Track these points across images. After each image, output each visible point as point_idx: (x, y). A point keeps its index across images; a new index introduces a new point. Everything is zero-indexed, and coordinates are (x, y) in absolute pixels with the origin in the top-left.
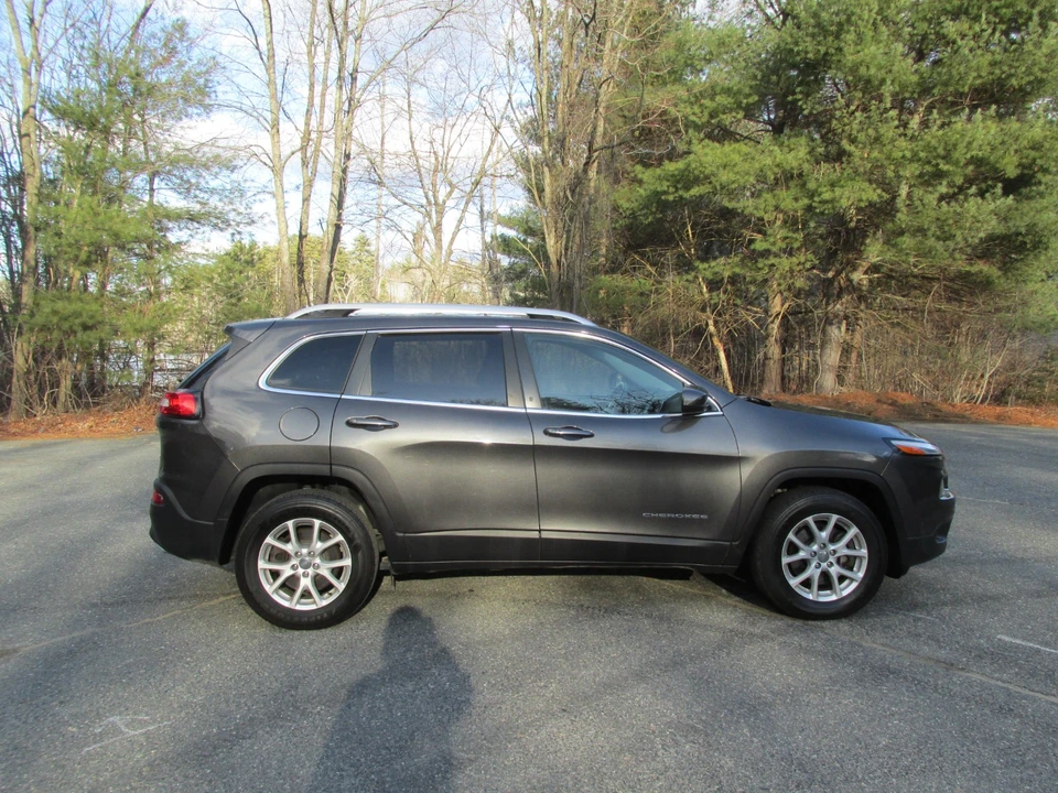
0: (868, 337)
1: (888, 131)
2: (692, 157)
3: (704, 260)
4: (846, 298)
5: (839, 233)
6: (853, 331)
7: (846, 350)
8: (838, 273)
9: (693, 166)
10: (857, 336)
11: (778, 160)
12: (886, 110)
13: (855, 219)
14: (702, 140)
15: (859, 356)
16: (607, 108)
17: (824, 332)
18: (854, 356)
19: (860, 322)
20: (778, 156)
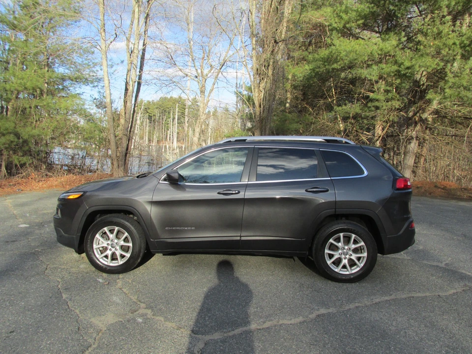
0: (430, 151)
1: (446, 29)
2: (333, 47)
3: (339, 105)
4: (418, 127)
5: (416, 91)
6: (422, 147)
7: (418, 156)
8: (415, 114)
9: (333, 52)
10: (425, 149)
11: (380, 47)
12: (444, 17)
13: (426, 84)
14: (339, 38)
15: (425, 160)
16: (288, 21)
17: (406, 147)
18: (422, 160)
19: (426, 142)
20: (381, 44)
